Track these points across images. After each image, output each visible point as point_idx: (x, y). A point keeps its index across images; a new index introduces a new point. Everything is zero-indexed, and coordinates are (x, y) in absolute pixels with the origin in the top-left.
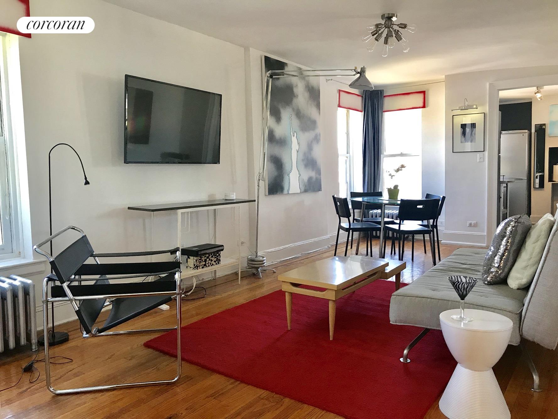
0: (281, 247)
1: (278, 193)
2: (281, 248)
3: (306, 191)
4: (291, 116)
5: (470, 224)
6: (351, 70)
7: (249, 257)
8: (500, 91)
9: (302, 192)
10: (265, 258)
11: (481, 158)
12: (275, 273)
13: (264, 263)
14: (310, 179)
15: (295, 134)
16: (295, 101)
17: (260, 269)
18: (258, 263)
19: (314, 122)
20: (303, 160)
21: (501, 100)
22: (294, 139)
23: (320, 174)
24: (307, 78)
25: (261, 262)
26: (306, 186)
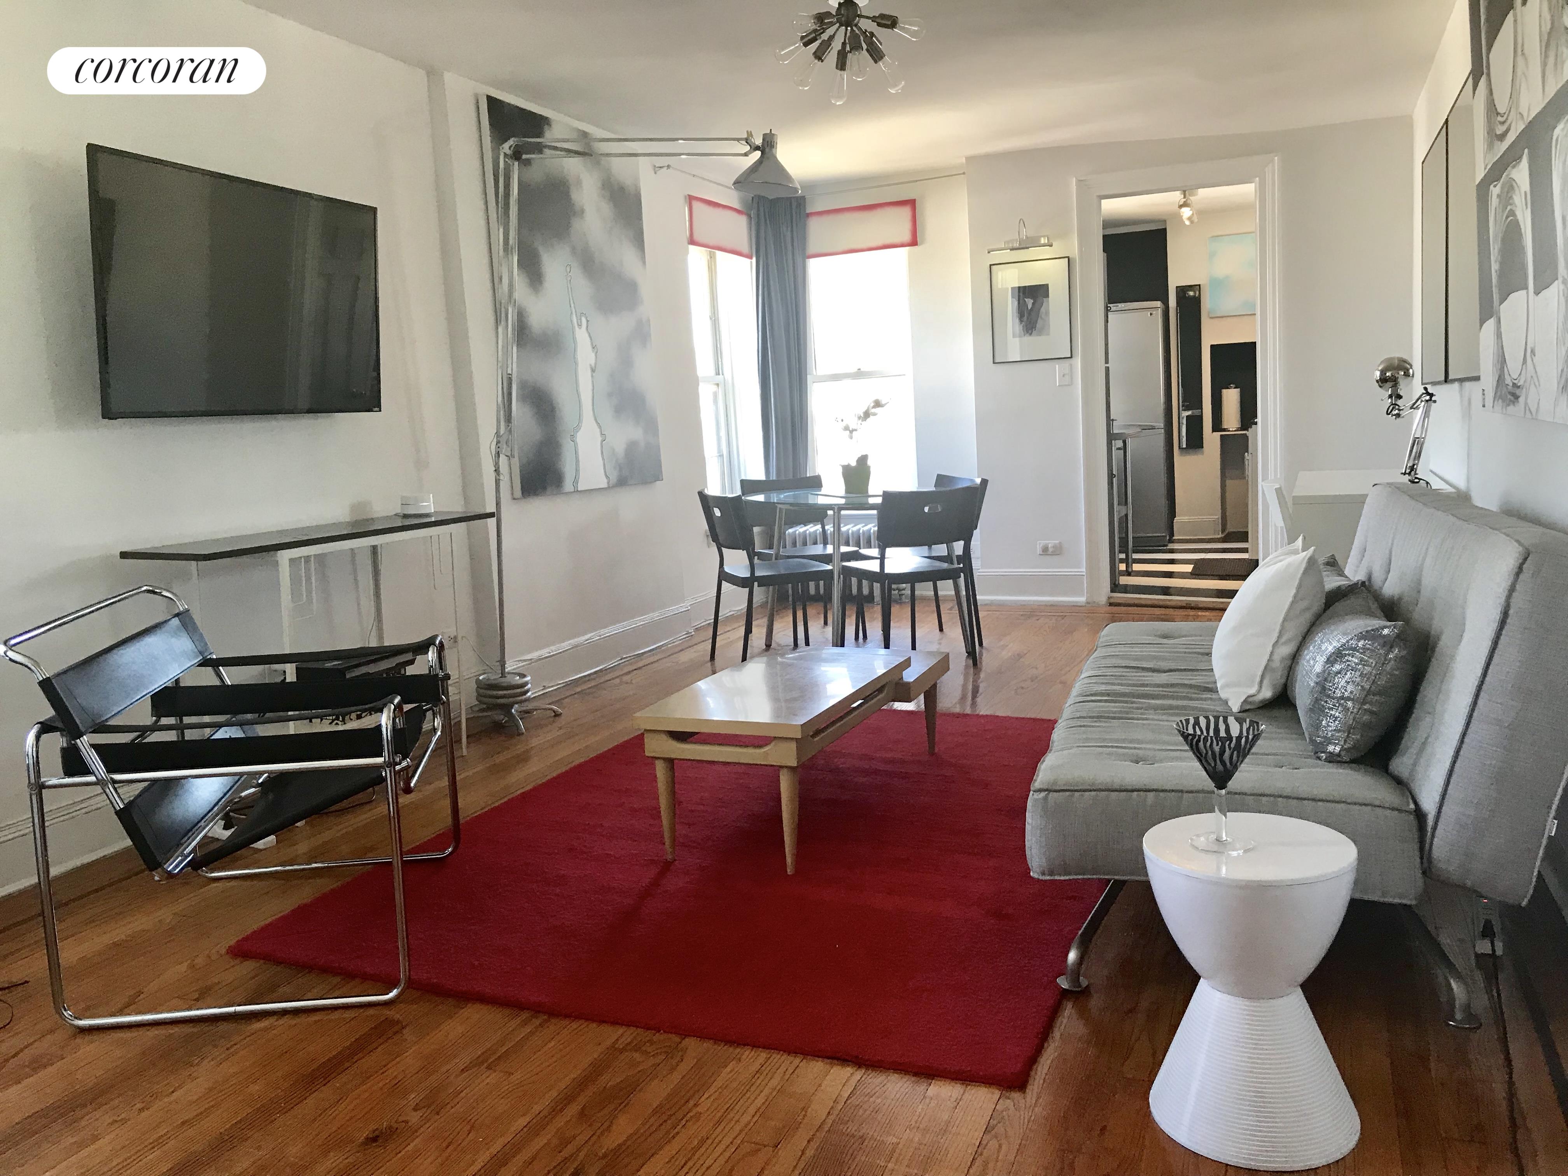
0: (567, 643)
1: (549, 490)
2: (566, 645)
3: (622, 482)
4: (568, 270)
5: (1045, 550)
6: (738, 140)
7: (481, 678)
8: (1103, 201)
9: (613, 487)
10: (528, 678)
11: (1064, 376)
12: (557, 718)
13: (527, 691)
14: (631, 447)
15: (584, 320)
16: (577, 225)
17: (516, 711)
18: (509, 692)
19: (631, 288)
20: (610, 395)
21: (1107, 224)
22: (582, 336)
23: (656, 433)
24: (604, 160)
25: (519, 690)
26: (621, 470)
